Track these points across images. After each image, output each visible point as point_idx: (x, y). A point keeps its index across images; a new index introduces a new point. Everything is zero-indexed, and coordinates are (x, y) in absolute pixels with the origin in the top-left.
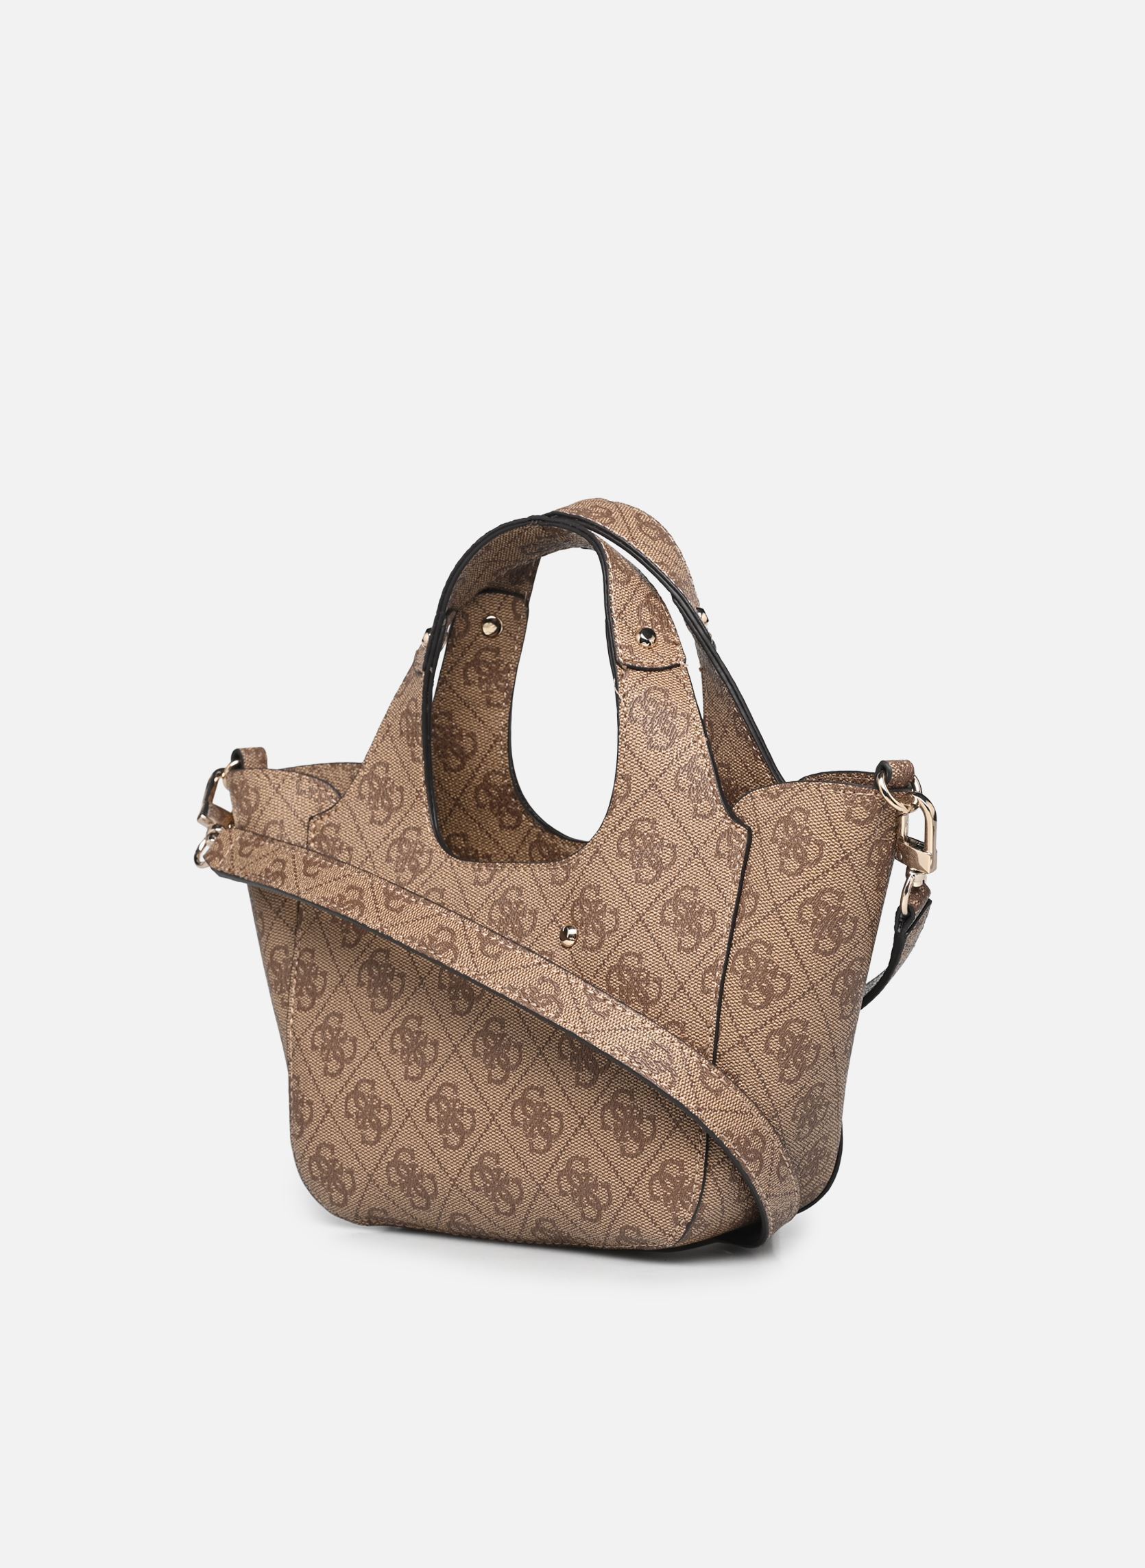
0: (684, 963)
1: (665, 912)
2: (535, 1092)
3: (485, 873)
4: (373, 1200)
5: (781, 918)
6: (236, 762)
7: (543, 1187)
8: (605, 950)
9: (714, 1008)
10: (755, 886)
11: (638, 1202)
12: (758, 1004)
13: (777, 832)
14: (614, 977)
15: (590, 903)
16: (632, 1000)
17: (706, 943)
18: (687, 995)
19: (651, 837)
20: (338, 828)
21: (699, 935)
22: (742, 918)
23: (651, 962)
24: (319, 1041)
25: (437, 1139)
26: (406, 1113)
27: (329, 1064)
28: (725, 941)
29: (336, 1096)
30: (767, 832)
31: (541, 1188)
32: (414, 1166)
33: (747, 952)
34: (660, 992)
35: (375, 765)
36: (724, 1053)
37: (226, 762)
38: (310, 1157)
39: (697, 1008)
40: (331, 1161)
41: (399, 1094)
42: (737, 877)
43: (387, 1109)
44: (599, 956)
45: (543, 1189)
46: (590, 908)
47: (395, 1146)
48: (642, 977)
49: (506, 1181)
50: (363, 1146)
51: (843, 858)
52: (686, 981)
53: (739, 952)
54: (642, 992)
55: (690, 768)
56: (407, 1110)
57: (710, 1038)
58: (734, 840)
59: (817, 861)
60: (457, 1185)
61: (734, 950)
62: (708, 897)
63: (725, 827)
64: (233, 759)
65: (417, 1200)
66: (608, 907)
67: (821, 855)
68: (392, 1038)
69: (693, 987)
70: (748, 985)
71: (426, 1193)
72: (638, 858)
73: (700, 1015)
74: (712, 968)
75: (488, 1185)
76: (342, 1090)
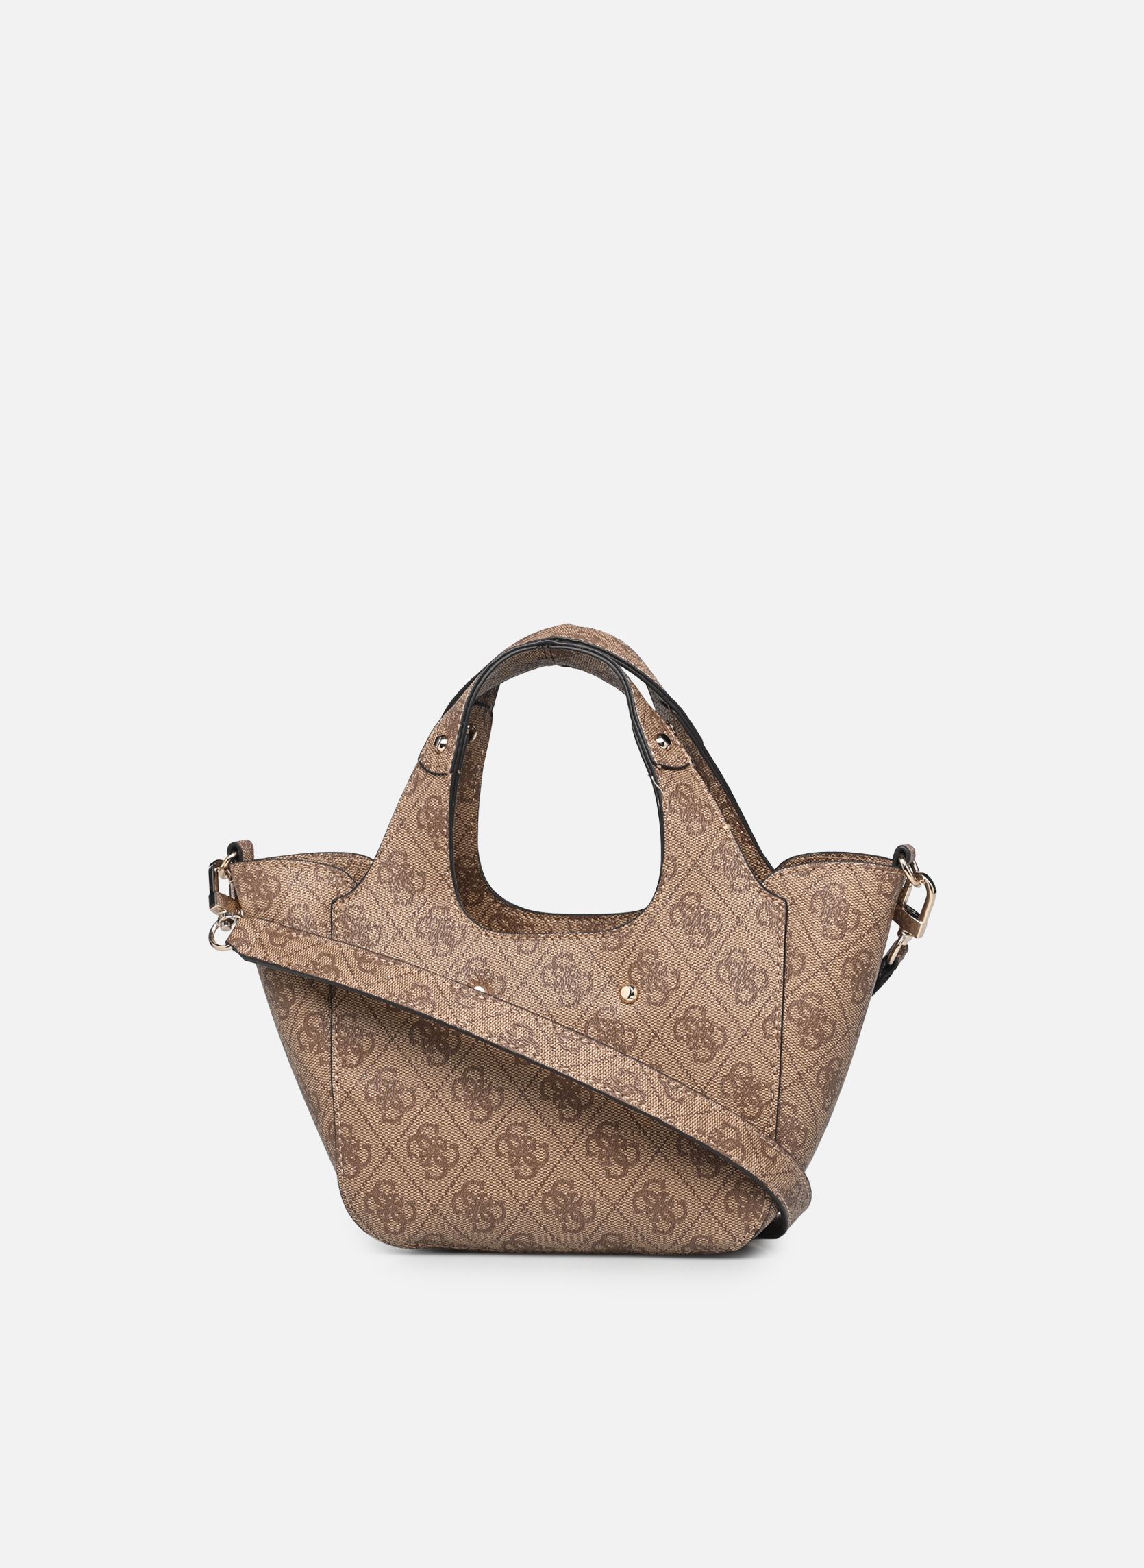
0: (745, 1014)
1: (719, 971)
2: (610, 1126)
3: (528, 944)
4: (433, 1226)
5: (829, 975)
6: (233, 855)
7: (618, 1207)
8: (670, 1005)
9: (776, 1051)
10: (799, 948)
11: (713, 1215)
12: (813, 1046)
13: (814, 903)
14: (680, 1027)
15: (650, 965)
16: (699, 1046)
17: (762, 997)
18: (751, 1040)
19: (698, 908)
20: (362, 909)
21: (754, 989)
22: (791, 975)
23: (713, 1013)
24: (373, 1092)
25: (509, 1172)
26: (475, 1151)
27: (387, 1112)
28: (779, 995)
29: (397, 1140)
30: (803, 904)
31: (615, 1207)
32: (483, 1196)
33: (801, 1004)
34: (725, 1038)
35: (391, 853)
36: (786, 1088)
37: (223, 855)
38: (367, 1194)
39: (761, 1051)
40: (390, 1195)
41: (466, 1135)
42: (781, 942)
43: (453, 1148)
44: (664, 1011)
45: (618, 1209)
46: (650, 969)
47: (462, 1180)
48: (707, 1026)
49: (580, 1203)
50: (427, 1181)
51: (875, 925)
52: (748, 1028)
53: (794, 1003)
54: (708, 1039)
55: (721, 850)
56: (475, 1148)
57: (774, 1076)
58: (773, 911)
59: (856, 927)
60: (527, 1209)
61: (787, 1002)
62: (758, 959)
63: (761, 900)
64: (229, 852)
65: (482, 1225)
66: (668, 968)
67: (858, 923)
68: (453, 1088)
69: (756, 1032)
70: (804, 1031)
71: (493, 1218)
72: (689, 926)
73: (764, 1056)
74: (772, 1018)
75: (560, 1208)
76: (404, 1134)
